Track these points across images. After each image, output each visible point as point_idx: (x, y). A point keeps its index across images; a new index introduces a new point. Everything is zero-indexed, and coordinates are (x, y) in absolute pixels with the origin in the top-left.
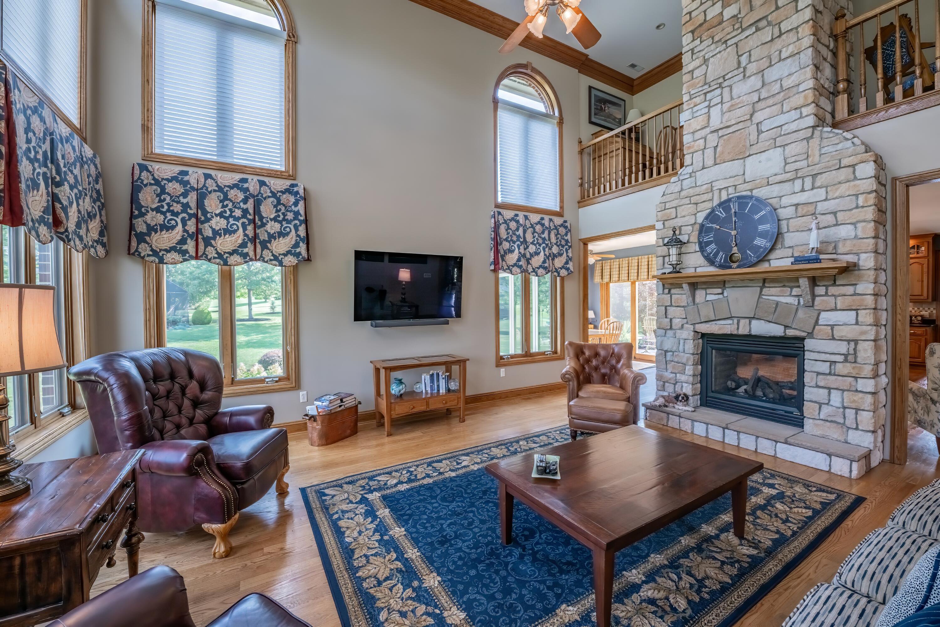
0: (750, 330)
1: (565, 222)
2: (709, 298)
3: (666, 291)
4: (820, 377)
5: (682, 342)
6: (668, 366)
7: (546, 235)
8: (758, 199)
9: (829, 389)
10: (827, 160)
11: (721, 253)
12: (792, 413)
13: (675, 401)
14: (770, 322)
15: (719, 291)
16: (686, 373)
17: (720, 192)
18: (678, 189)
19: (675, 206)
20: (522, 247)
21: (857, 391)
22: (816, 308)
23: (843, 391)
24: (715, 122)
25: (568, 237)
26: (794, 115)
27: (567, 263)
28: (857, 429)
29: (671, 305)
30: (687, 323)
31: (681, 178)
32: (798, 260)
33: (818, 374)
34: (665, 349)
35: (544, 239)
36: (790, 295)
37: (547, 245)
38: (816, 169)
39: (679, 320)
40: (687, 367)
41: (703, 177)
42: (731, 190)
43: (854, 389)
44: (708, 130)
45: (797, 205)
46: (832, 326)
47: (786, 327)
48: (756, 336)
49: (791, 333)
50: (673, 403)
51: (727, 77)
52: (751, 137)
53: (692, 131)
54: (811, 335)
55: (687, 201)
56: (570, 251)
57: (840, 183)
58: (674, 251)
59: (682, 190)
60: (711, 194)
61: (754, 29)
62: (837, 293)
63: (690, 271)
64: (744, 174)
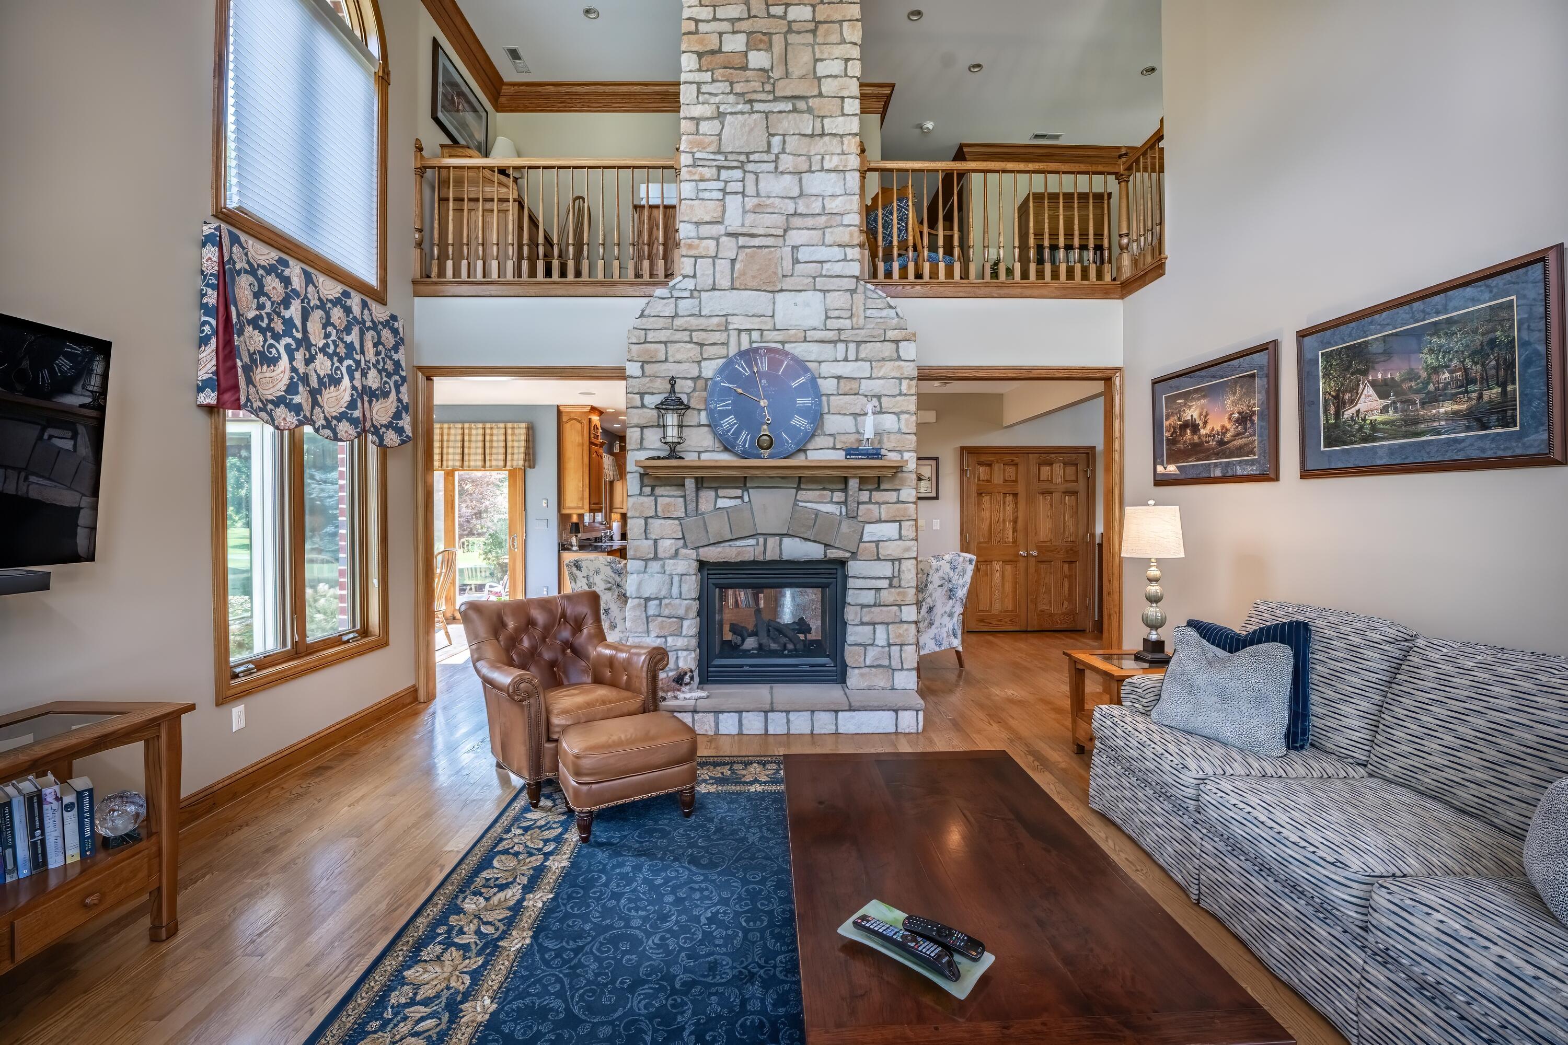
0: (781, 554)
1: (394, 318)
2: (722, 503)
3: (647, 490)
4: (865, 610)
5: (676, 579)
6: (651, 626)
7: (353, 337)
8: (795, 359)
9: (874, 624)
10: (872, 326)
11: (744, 433)
12: (824, 666)
13: (678, 686)
14: (805, 539)
15: (738, 492)
16: (684, 633)
17: (739, 335)
18: (669, 311)
19: (664, 339)
20: (299, 356)
21: (902, 622)
22: (859, 519)
23: (888, 624)
24: (734, 220)
25: (400, 356)
26: (837, 253)
27: (397, 416)
28: (902, 669)
29: (656, 516)
30: (685, 546)
31: (676, 294)
32: (850, 452)
33: (863, 606)
34: (646, 595)
35: (350, 347)
36: (831, 502)
37: (358, 363)
38: (861, 335)
39: (668, 542)
40: (686, 623)
41: (713, 303)
42: (755, 335)
43: (898, 620)
44: (720, 229)
45: (839, 378)
46: (877, 543)
47: (827, 546)
48: (786, 561)
49: (833, 554)
50: (674, 690)
51: (752, 157)
52: (785, 264)
53: (695, 220)
54: (854, 556)
55: (685, 336)
56: (404, 389)
57: (883, 360)
58: (671, 419)
59: (676, 315)
60: (725, 334)
61: (789, 107)
62: (881, 501)
63: (690, 458)
64: (773, 316)
